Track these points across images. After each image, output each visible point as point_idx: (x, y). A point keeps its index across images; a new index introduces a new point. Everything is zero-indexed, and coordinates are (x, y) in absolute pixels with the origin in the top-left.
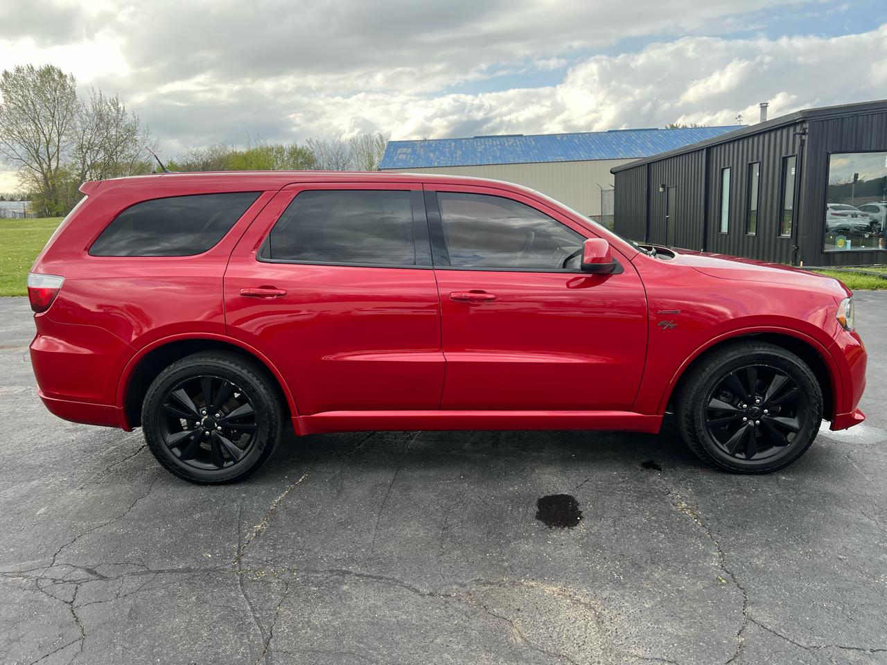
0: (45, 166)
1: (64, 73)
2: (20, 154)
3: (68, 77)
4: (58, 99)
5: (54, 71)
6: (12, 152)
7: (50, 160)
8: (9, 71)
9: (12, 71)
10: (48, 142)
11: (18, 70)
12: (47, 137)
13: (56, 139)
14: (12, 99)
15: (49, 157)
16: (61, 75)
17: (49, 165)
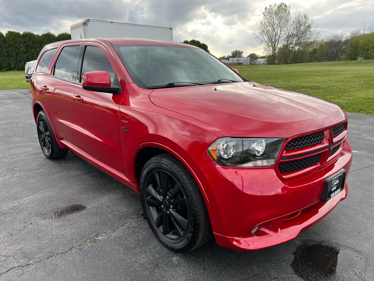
0: (273, 45)
1: (287, 5)
2: (266, 40)
3: (288, 6)
4: (283, 16)
5: (283, 5)
6: (263, 39)
7: (275, 42)
8: (267, 7)
9: (268, 7)
10: (276, 35)
11: (270, 6)
12: (276, 32)
13: (279, 33)
14: (266, 18)
15: (275, 41)
16: (286, 6)
17: (275, 44)
